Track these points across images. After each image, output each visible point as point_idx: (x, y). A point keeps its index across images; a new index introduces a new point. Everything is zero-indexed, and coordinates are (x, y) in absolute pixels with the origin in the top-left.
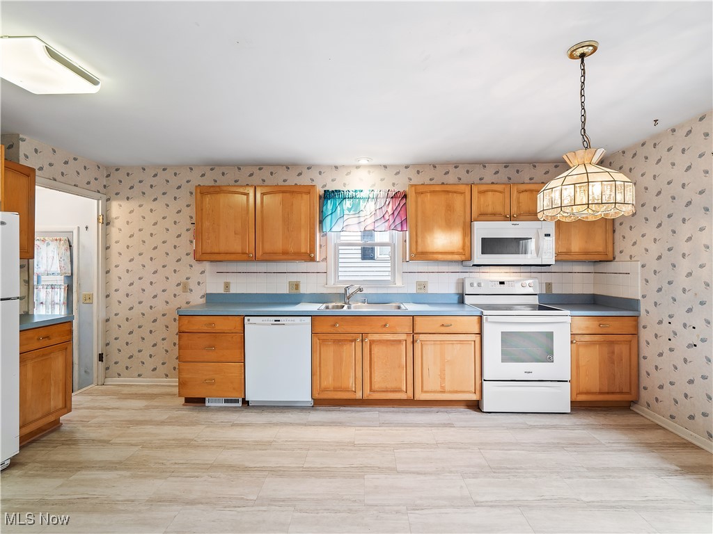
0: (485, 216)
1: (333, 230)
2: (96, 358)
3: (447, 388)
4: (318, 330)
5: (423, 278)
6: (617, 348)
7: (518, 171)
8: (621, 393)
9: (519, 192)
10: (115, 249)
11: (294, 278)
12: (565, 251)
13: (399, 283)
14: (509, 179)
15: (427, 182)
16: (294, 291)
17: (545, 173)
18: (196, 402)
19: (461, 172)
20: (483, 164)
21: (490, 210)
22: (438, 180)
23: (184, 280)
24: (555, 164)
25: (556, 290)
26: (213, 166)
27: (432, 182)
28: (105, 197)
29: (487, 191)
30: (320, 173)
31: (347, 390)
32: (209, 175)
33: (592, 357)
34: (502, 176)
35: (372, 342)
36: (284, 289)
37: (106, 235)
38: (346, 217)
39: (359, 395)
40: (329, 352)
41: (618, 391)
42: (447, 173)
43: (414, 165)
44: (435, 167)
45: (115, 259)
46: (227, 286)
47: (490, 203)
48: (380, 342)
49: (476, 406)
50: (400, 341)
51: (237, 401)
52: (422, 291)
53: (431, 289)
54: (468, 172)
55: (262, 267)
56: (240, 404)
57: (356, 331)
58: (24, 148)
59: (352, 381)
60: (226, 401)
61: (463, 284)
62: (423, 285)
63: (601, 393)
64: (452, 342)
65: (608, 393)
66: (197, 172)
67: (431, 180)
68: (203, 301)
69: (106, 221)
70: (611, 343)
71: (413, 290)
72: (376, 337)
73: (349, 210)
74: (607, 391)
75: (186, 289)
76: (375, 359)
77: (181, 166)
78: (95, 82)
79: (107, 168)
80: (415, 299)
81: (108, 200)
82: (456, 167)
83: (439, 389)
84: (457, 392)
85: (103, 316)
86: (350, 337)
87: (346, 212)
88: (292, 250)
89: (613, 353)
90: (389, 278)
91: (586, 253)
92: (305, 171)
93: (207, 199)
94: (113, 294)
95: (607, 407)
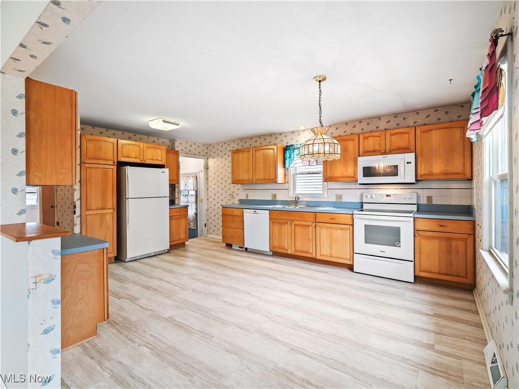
0: (367, 153)
1: (290, 166)
2: (204, 226)
3: (334, 255)
4: (272, 217)
5: (339, 192)
6: (454, 243)
7: (404, 119)
8: (458, 276)
9: (391, 135)
10: (210, 179)
11: (274, 192)
12: (428, 173)
13: (326, 196)
14: (398, 124)
15: (342, 134)
16: (274, 199)
17: (427, 117)
18: (229, 246)
19: (364, 125)
20: (379, 118)
21: (371, 148)
22: (349, 132)
23: (232, 193)
24: (435, 109)
25: (435, 202)
26: (242, 139)
27: (345, 134)
28: (206, 158)
29: (369, 137)
30: (285, 136)
31: (284, 248)
32: (241, 143)
33: (432, 248)
34: (393, 124)
35: (296, 225)
36: (270, 198)
37: (207, 174)
38: (295, 159)
39: (289, 252)
40: (276, 228)
41: (455, 274)
42: (355, 127)
43: (334, 125)
44: (347, 124)
45: (210, 184)
46: (247, 195)
47: (371, 144)
48: (299, 225)
49: (351, 268)
50: (309, 226)
51: (243, 248)
52: (339, 200)
53: (345, 199)
54: (368, 124)
55: (260, 187)
56: (244, 249)
57: (288, 218)
58: (177, 144)
59: (286, 244)
60: (240, 247)
61: (362, 196)
62: (339, 197)
63: (440, 274)
64: (336, 229)
65: (446, 275)
66: (236, 143)
67: (344, 132)
68: (238, 202)
69: (207, 168)
70: (449, 239)
71: (334, 200)
72: (297, 223)
73: (297, 155)
74: (445, 272)
75: (233, 197)
76: (297, 234)
77: (230, 141)
78: (178, 125)
79: (207, 145)
80: (334, 205)
81: (207, 159)
82: (360, 122)
83: (329, 254)
84: (339, 258)
85: (206, 208)
86: (285, 221)
87: (295, 156)
88: (267, 178)
89: (451, 246)
90: (321, 192)
91: (446, 174)
92: (278, 136)
93: (235, 155)
94: (210, 199)
95: (452, 287)
